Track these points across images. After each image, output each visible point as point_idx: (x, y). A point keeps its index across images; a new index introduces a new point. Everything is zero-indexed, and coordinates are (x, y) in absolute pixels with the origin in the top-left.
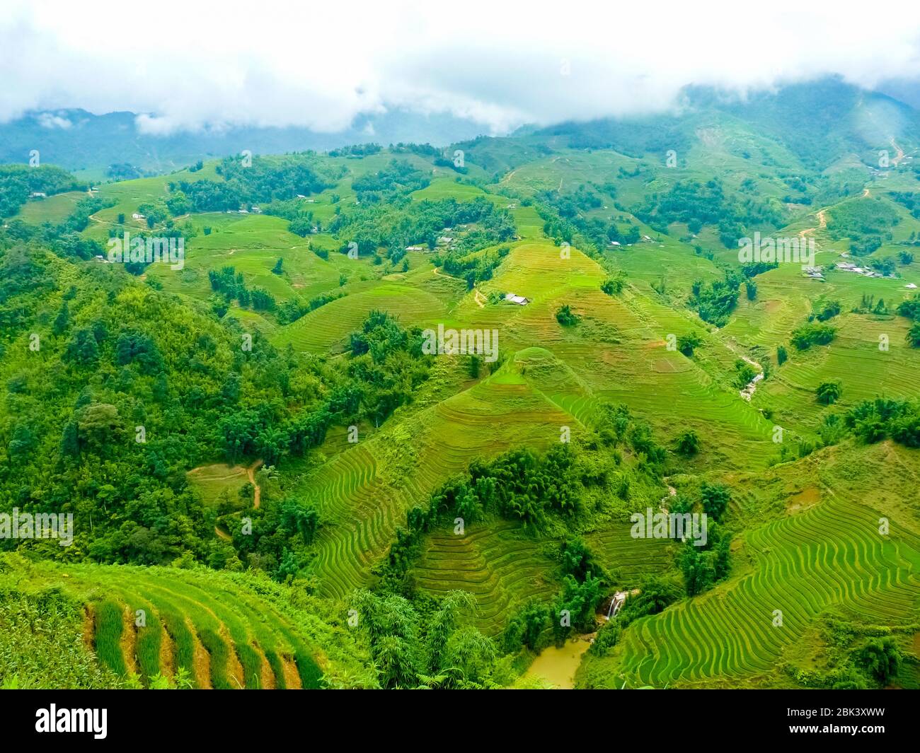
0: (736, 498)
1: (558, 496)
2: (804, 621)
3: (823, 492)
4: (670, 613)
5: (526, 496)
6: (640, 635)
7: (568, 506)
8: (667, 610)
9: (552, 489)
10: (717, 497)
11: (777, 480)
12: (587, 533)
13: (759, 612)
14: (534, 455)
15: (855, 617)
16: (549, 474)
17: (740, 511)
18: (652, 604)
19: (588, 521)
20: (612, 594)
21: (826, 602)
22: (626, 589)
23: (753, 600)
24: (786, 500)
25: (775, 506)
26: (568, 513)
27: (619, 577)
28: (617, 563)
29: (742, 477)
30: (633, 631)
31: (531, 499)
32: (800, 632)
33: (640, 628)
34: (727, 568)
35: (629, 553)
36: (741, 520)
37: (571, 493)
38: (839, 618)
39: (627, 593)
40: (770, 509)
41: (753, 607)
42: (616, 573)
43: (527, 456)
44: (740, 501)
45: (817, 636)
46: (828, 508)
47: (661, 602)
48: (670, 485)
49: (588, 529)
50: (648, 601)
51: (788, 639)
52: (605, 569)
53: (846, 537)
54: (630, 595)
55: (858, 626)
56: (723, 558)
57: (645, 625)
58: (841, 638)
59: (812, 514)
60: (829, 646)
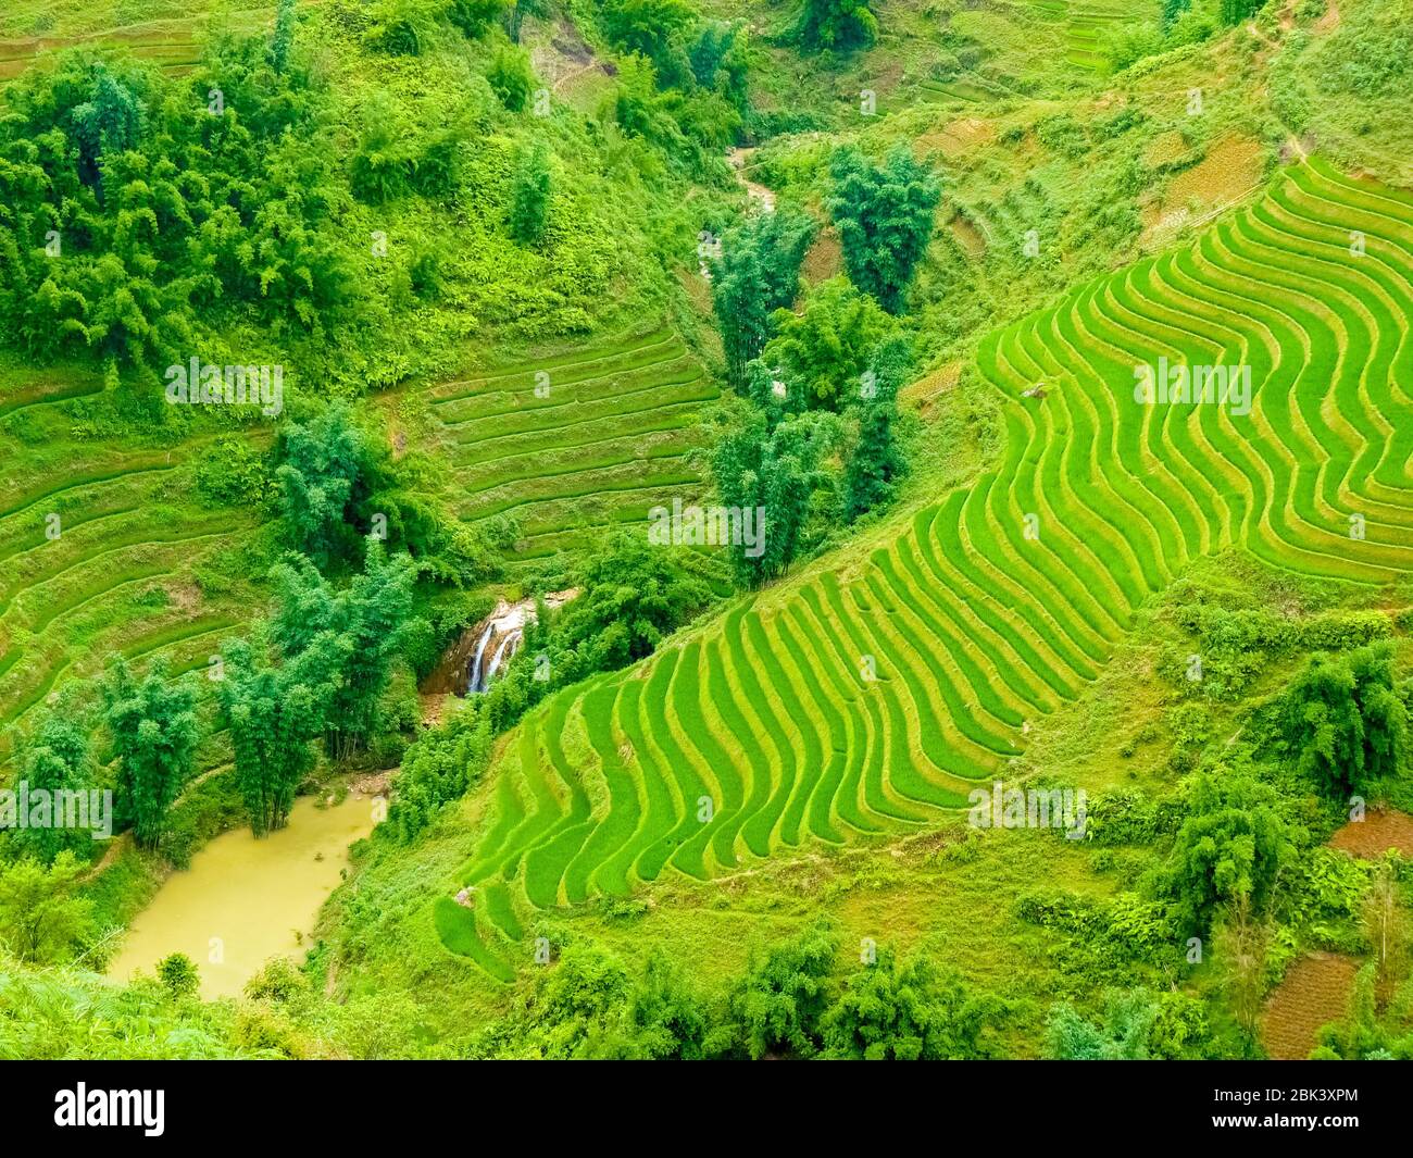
0: (981, 206)
1: (245, 251)
2: (1111, 627)
3: (1270, 151)
4: (674, 654)
5: (111, 261)
6: (554, 744)
7: (291, 287)
8: (665, 645)
9: (221, 223)
10: (889, 205)
11: (1128, 123)
12: (377, 389)
13: (966, 613)
14: (139, 92)
15: (1276, 589)
16: (204, 164)
17: (986, 259)
18: (615, 630)
19: (383, 344)
20: (479, 616)
21: (1194, 546)
22: (527, 594)
23: (957, 577)
24: (1144, 198)
25: (1105, 222)
26: (293, 315)
27: (507, 548)
28: (501, 493)
29: (1011, 123)
30: (532, 737)
31: (134, 269)
32: (1090, 664)
33: (557, 725)
34: (890, 471)
35: (550, 456)
36: (983, 289)
37: (298, 232)
38: (1225, 600)
39: (531, 605)
40: (1087, 236)
41: (951, 598)
42: (496, 532)
43: (106, 95)
44: (992, 216)
45: (1147, 672)
46: (1274, 211)
47: (646, 627)
48: (755, 178)
49: (381, 374)
50: (603, 621)
51: (1049, 697)
52: (452, 522)
53: (1320, 309)
54: (542, 614)
55: (1285, 618)
56: (878, 433)
57: (575, 710)
58: (1220, 667)
59: (1216, 239)
60: (1179, 701)
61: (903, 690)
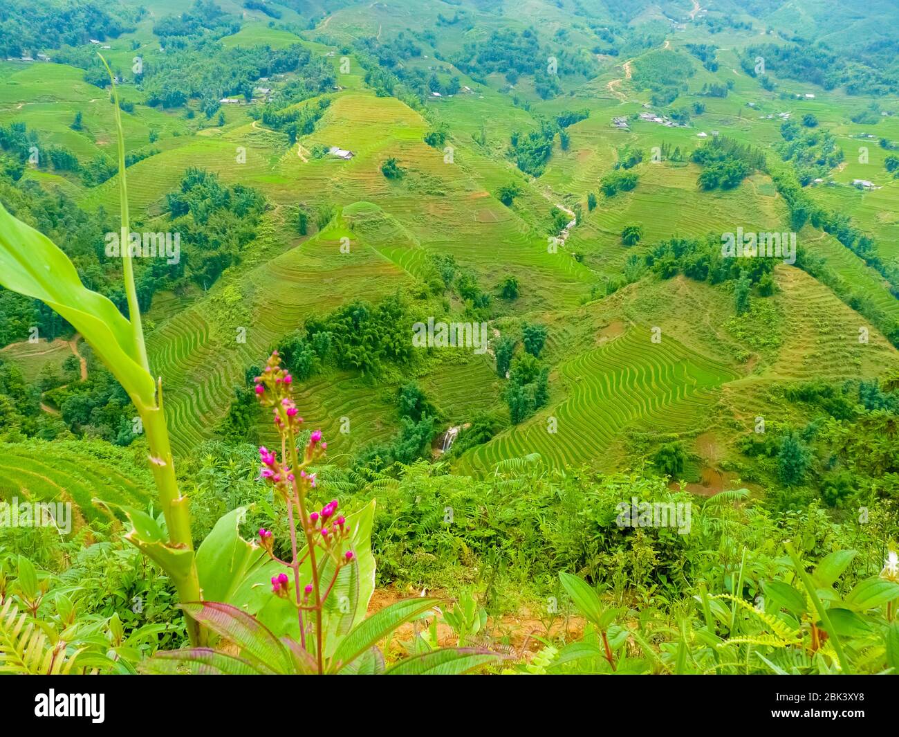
0: (553, 335)
1: (392, 345)
2: (610, 437)
3: (626, 324)
4: (497, 441)
5: (362, 347)
6: (472, 463)
7: (402, 353)
8: (494, 439)
9: (386, 338)
10: (537, 335)
11: (587, 317)
12: (420, 377)
13: (573, 432)
14: (367, 308)
15: (650, 428)
16: (382, 325)
17: (556, 347)
18: (481, 434)
19: (421, 366)
20: (446, 430)
21: (628, 418)
22: (458, 424)
23: (569, 424)
24: (595, 334)
25: (586, 339)
26: (402, 360)
27: (451, 414)
28: (449, 401)
29: (558, 316)
30: (466, 460)
31: (367, 349)
32: (606, 445)
33: (472, 457)
34: (545, 397)
35: (459, 392)
36: (557, 354)
37: (404, 341)
38: (638, 430)
39: (459, 427)
40: (582, 343)
41: (568, 428)
42: (448, 410)
43: (361, 309)
44: (556, 337)
45: (620, 447)
46: (630, 338)
47: (488, 434)
48: (494, 327)
49: (422, 373)
50: (478, 432)
51: (597, 453)
52: (438, 408)
53: (644, 361)
54: (462, 429)
55: (653, 435)
56: (542, 389)
57: (476, 454)
58: (639, 446)
59: (617, 344)
60: (630, 454)
61: (559, 451)
